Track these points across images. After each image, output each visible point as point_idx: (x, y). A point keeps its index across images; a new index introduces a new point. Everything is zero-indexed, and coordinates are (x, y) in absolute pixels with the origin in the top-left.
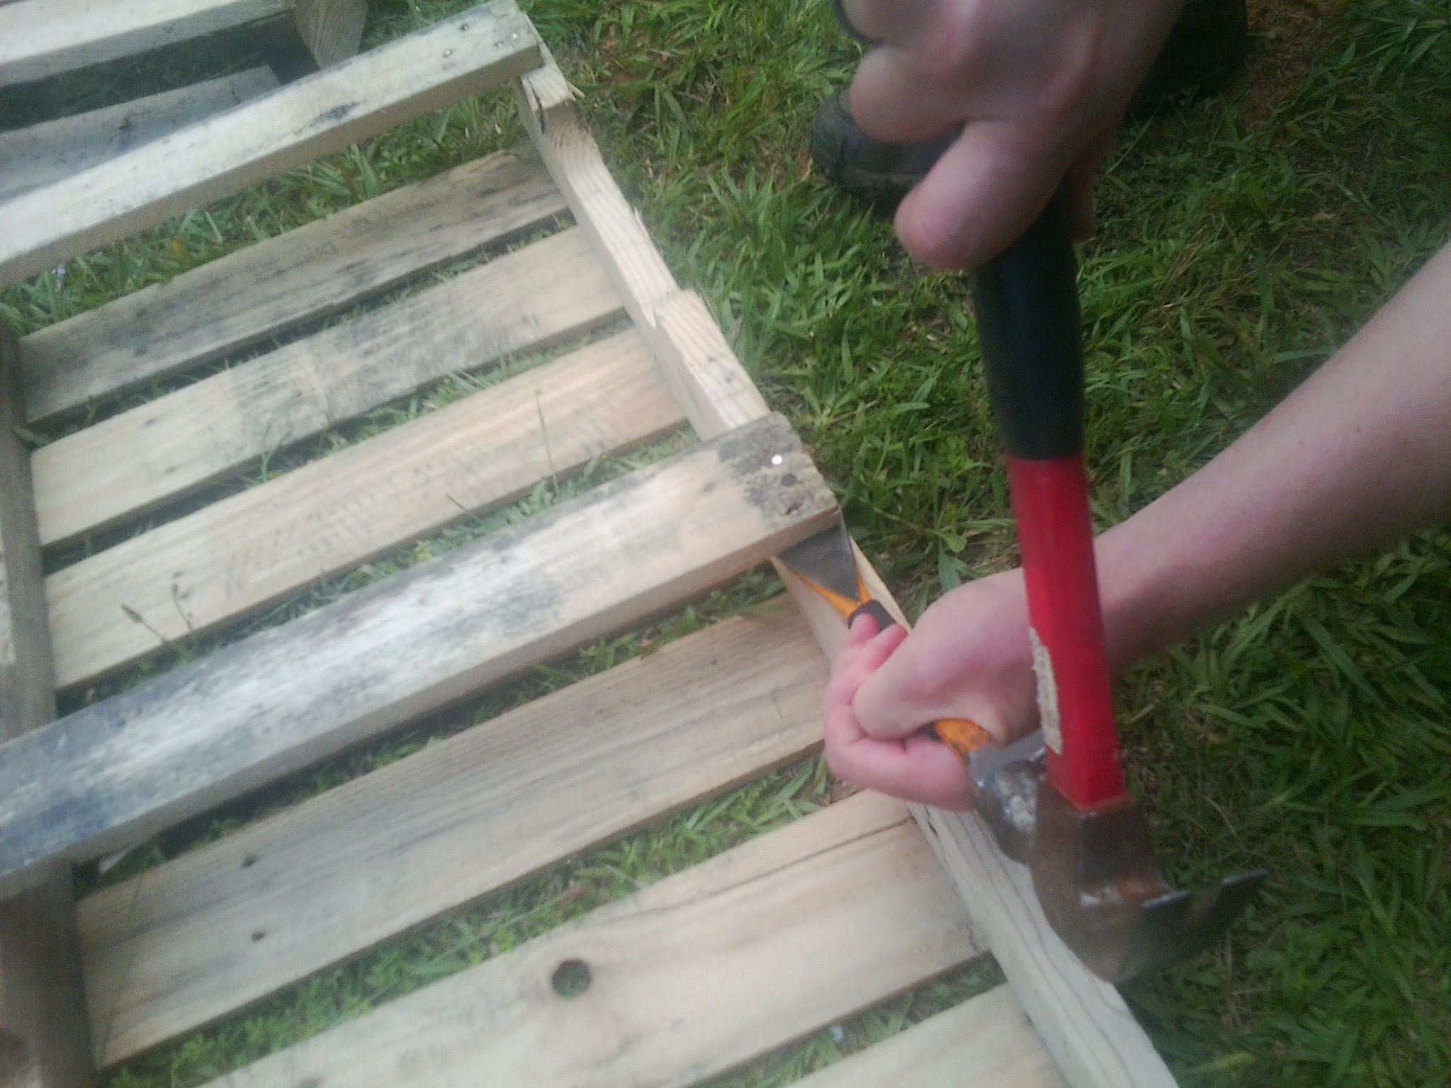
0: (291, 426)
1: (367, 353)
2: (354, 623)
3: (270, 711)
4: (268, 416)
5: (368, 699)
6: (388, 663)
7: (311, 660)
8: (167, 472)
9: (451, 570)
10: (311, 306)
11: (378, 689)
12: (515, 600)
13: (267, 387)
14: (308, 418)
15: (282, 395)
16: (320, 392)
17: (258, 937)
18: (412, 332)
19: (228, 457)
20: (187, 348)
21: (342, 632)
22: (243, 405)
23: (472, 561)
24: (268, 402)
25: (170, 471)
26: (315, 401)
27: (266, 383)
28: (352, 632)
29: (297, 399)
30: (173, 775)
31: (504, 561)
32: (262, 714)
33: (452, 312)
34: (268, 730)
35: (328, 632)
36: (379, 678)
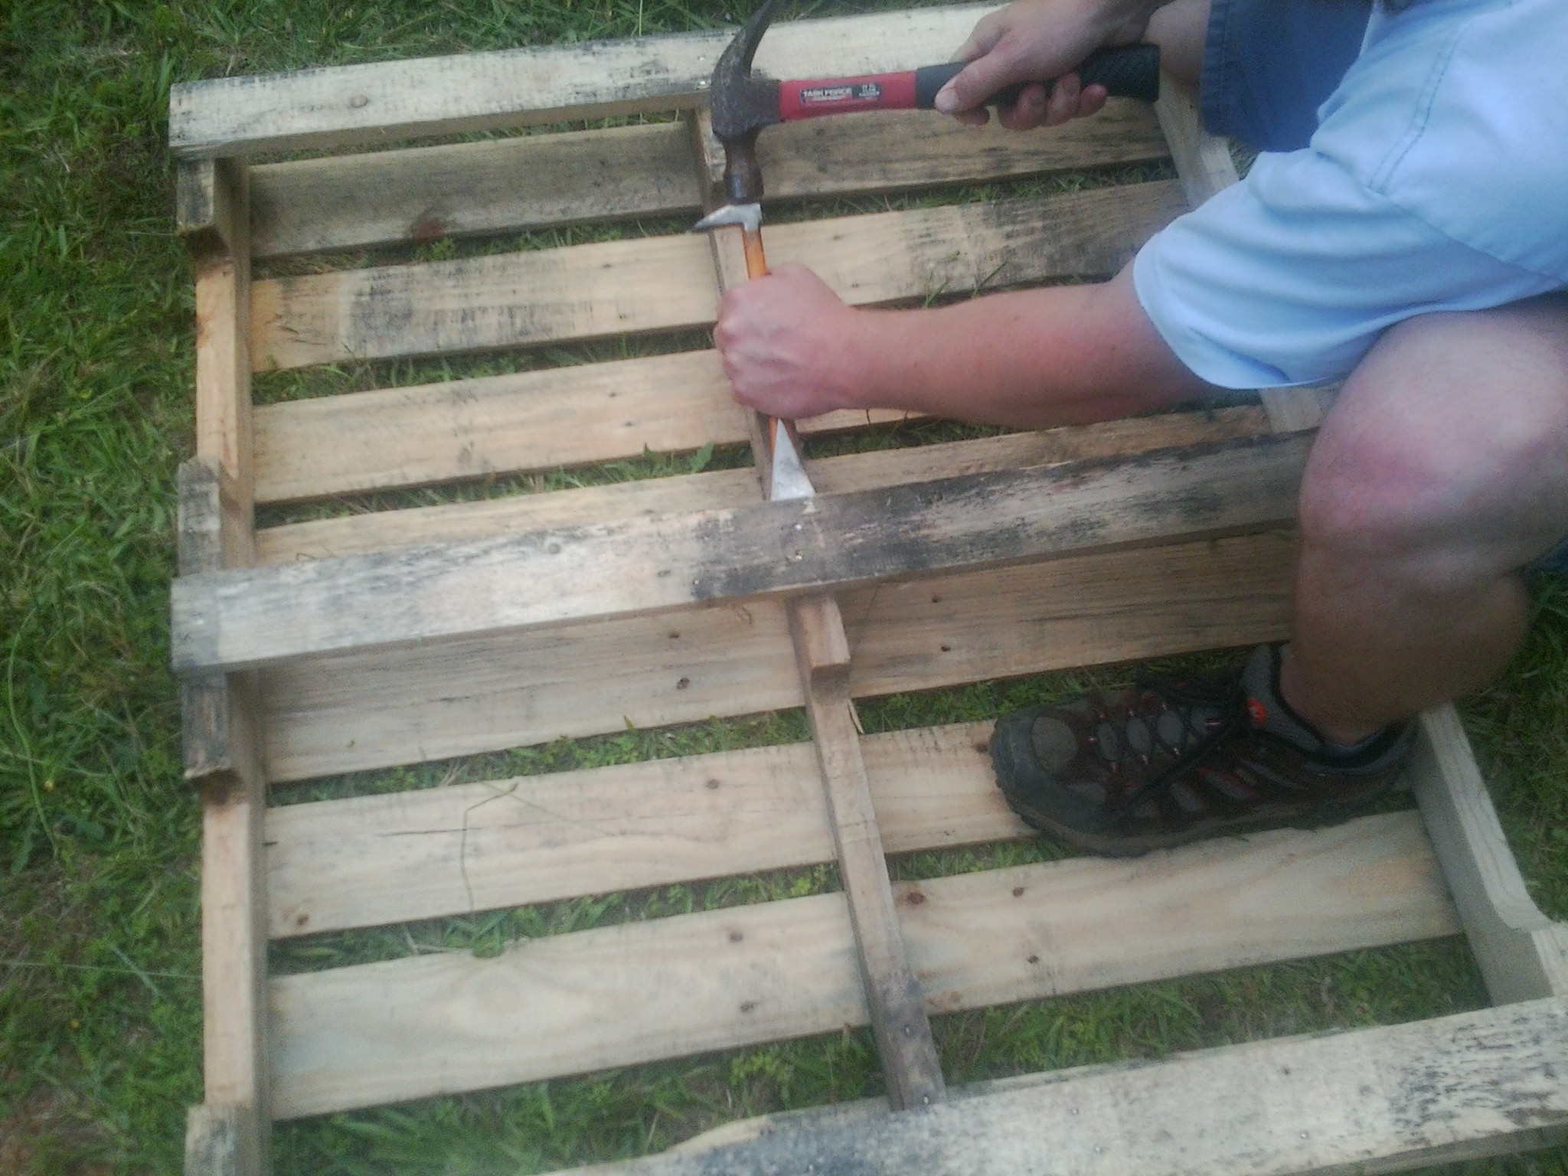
0: (949, 279)
1: (1009, 236)
2: (1084, 481)
3: (1030, 525)
4: (931, 265)
5: (1094, 536)
6: (1108, 516)
7: (1055, 498)
8: (853, 286)
9: (1149, 465)
10: (962, 174)
11: (1102, 532)
12: (1192, 499)
13: (928, 239)
14: (962, 277)
15: (942, 251)
16: (971, 257)
17: (945, 649)
18: (1044, 228)
19: (900, 290)
20: (861, 179)
21: (1075, 485)
22: (912, 248)
23: (1164, 462)
24: (931, 252)
25: (856, 286)
26: (968, 264)
27: (929, 235)
28: (1082, 487)
29: (954, 258)
30: (968, 548)
31: (1184, 469)
32: (1024, 525)
33: (1075, 222)
34: (1029, 537)
35: (1065, 482)
36: (1102, 524)
